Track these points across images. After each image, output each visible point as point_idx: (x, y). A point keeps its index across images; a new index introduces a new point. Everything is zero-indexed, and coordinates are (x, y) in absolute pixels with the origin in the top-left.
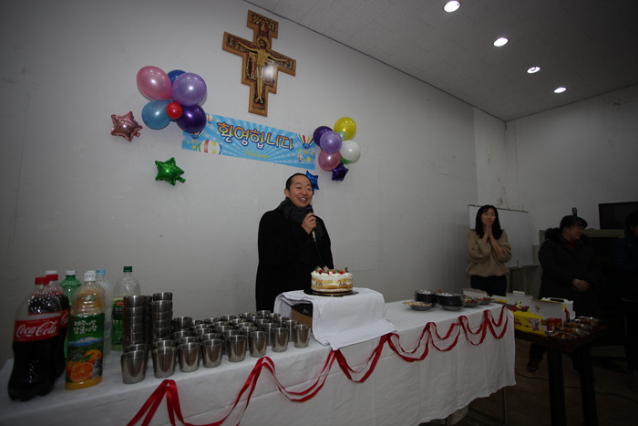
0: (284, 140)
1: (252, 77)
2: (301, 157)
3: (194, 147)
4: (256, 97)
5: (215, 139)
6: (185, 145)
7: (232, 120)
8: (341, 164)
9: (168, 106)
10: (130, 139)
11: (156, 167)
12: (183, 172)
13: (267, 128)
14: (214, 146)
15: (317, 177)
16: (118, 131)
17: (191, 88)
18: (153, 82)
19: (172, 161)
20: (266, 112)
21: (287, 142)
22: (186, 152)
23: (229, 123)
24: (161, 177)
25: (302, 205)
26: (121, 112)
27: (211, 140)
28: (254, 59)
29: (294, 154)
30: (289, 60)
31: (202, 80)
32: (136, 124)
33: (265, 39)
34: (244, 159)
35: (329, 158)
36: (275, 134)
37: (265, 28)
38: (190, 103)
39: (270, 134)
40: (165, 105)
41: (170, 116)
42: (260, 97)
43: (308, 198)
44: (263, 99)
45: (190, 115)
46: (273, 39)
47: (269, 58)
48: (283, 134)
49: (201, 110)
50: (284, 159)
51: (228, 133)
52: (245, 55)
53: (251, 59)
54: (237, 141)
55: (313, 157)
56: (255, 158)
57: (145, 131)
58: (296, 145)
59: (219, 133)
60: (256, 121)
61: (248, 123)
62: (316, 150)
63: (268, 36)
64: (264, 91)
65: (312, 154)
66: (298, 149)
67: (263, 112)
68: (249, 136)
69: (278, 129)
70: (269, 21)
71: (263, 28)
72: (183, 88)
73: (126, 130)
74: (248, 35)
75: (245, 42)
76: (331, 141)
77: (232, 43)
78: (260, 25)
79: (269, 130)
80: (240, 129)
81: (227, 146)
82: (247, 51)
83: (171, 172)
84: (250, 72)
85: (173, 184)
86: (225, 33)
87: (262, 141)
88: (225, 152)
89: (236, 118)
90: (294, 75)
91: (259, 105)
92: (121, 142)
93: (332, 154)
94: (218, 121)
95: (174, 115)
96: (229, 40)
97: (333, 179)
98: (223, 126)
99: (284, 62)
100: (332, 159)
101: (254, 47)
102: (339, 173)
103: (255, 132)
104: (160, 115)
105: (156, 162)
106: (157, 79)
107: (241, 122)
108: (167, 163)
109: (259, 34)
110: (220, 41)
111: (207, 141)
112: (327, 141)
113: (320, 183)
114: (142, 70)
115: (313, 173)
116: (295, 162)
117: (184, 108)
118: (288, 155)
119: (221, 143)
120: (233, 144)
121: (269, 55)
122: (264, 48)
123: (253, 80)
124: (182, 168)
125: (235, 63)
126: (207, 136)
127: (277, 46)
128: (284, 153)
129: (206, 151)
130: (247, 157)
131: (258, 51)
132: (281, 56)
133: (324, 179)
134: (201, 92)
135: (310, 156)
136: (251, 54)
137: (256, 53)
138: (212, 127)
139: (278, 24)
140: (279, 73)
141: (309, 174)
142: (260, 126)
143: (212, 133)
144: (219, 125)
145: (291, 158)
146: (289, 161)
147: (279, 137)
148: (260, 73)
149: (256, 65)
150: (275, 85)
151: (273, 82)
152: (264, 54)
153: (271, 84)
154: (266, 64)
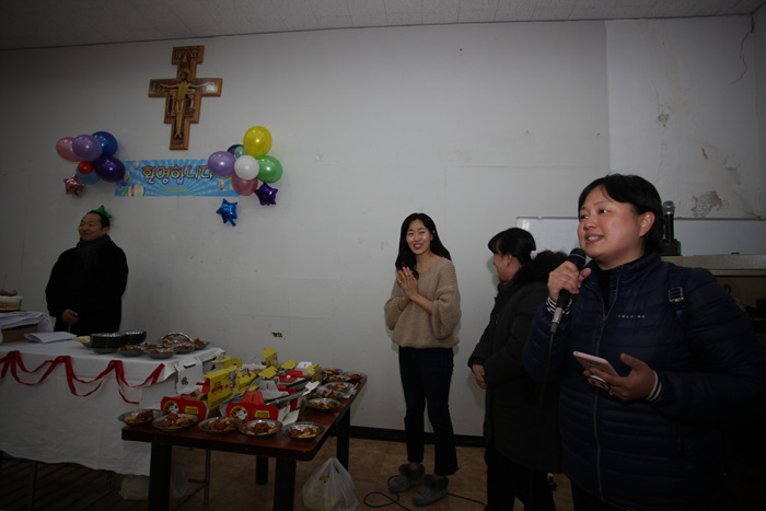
0: (204, 170)
2: (223, 184)
3: (123, 193)
5: (140, 182)
6: (118, 193)
7: (155, 161)
10: (79, 196)
13: (187, 161)
14: (139, 190)
15: (236, 204)
16: (69, 190)
20: (187, 145)
21: (208, 171)
22: (118, 198)
23: (153, 165)
27: (137, 184)
28: (174, 95)
29: (214, 183)
33: (187, 70)
34: (164, 197)
36: (195, 165)
37: (187, 58)
39: (190, 167)
42: (179, 132)
44: (182, 133)
45: (111, 169)
46: (198, 66)
47: (190, 88)
48: (203, 164)
50: (203, 190)
51: (151, 175)
53: (171, 97)
54: (158, 181)
56: (178, 194)
59: (143, 176)
60: (178, 156)
61: (170, 161)
63: (190, 66)
64: (183, 124)
68: (170, 173)
69: (199, 158)
70: (191, 49)
71: (185, 60)
72: (84, 147)
74: (171, 73)
78: (182, 57)
79: (190, 163)
80: (162, 168)
81: (150, 187)
82: (168, 90)
84: (171, 109)
86: (151, 80)
87: (182, 176)
89: (159, 159)
90: (220, 96)
91: (179, 141)
92: (72, 198)
94: (143, 165)
97: (262, 204)
98: (148, 169)
101: (176, 83)
103: (176, 169)
107: (163, 161)
110: (146, 90)
111: (133, 187)
114: (57, 146)
115: (231, 200)
116: (216, 191)
118: (208, 185)
120: (155, 184)
121: (190, 85)
122: (185, 79)
126: (134, 181)
127: (201, 72)
129: (133, 195)
130: (168, 194)
131: (179, 86)
136: (172, 92)
137: (177, 88)
138: (138, 173)
139: (203, 47)
140: (204, 99)
141: (225, 202)
142: (181, 161)
143: (138, 178)
144: (143, 169)
145: (212, 188)
146: (209, 191)
147: (199, 168)
148: (180, 108)
149: (176, 100)
150: (195, 114)
151: (193, 111)
152: (184, 86)
153: (191, 114)
154: (187, 96)
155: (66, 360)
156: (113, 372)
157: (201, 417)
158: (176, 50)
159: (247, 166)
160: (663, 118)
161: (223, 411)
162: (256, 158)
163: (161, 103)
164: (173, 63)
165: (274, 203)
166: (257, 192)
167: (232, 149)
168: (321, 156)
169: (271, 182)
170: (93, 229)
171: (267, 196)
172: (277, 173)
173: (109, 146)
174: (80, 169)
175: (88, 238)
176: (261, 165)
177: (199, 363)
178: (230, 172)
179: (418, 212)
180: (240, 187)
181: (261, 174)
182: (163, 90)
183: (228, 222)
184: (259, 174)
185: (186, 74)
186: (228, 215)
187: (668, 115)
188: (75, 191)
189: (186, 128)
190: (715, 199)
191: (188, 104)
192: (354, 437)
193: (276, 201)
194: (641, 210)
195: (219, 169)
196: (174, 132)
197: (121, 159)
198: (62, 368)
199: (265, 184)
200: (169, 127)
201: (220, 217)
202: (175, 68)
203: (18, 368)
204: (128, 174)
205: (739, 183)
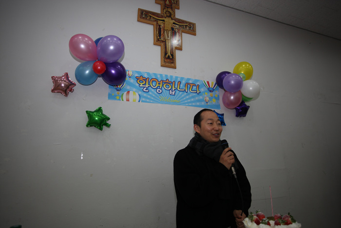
0: (191, 86)
1: (162, 39)
2: (208, 99)
3: (118, 97)
4: (166, 53)
5: (134, 90)
6: (111, 97)
7: (148, 74)
8: (243, 102)
9: (94, 64)
10: (66, 95)
11: (86, 116)
12: (109, 119)
13: (177, 77)
14: (134, 96)
15: (223, 115)
16: (57, 89)
17: (112, 48)
18: (82, 46)
19: (100, 110)
20: (175, 65)
21: (194, 88)
22: (112, 102)
23: (146, 76)
24: (91, 123)
25: (215, 139)
26: (59, 73)
27: (132, 92)
28: (162, 25)
29: (201, 97)
30: (190, 23)
31: (120, 40)
32: (71, 82)
33: (170, 10)
34: (160, 105)
35: (232, 98)
36: (183, 82)
37: (169, 3)
38: (111, 60)
39: (180, 82)
40: (92, 65)
41: (96, 72)
42: (169, 54)
43: (218, 133)
44: (172, 55)
45: (113, 72)
46: (176, 10)
47: (174, 23)
48: (191, 82)
49: (122, 66)
50: (193, 102)
51: (145, 84)
52: (155, 23)
53: (160, 26)
54: (153, 90)
55: (217, 99)
57: (78, 88)
58: (202, 90)
59: (138, 85)
60: (167, 72)
61: (161, 75)
62: (220, 93)
63: (172, 8)
64: (172, 49)
65: (216, 96)
66: (204, 92)
67: (173, 65)
68: (163, 85)
69: (186, 77)
71: (167, 2)
72: (105, 48)
73: (63, 88)
75: (154, 14)
76: (233, 82)
77: (144, 16)
79: (179, 79)
80: (154, 80)
81: (145, 95)
82: (156, 20)
83: (99, 119)
84: (160, 35)
85: (101, 129)
86: (139, 9)
87: (173, 88)
88: (144, 99)
89: (151, 72)
90: (195, 35)
92: (59, 97)
93: (235, 93)
94: (137, 75)
95: (99, 71)
96: (142, 14)
97: (237, 116)
99: (186, 26)
100: (235, 98)
101: (162, 17)
102: (242, 110)
103: (167, 82)
104: (89, 73)
105: (87, 112)
106: (85, 43)
107: (155, 74)
108: (95, 111)
109: (165, 7)
110: (135, 15)
111: (128, 92)
112: (229, 82)
113: (226, 120)
114: (73, 38)
115: (219, 111)
116: (203, 103)
117: (108, 65)
118: (197, 98)
119: (140, 93)
120: (150, 93)
121: (174, 21)
122: (170, 16)
123: (163, 41)
124: (108, 116)
125: (148, 30)
126: (128, 88)
127: (180, 14)
128: (193, 97)
129: (128, 100)
130: (162, 103)
131: (165, 20)
132: (183, 22)
133: (229, 116)
134: (120, 50)
135: (215, 98)
136: (160, 22)
137: (164, 21)
138: (132, 81)
142: (171, 77)
144: (137, 78)
145: (199, 101)
146: (198, 104)
147: (187, 84)
148: (168, 36)
149: (164, 30)
152: (169, 22)
154: (172, 29)
164: (156, 3)
185: (170, 13)
189: (174, 53)
191: (174, 34)
200: (159, 49)
202: (159, 6)
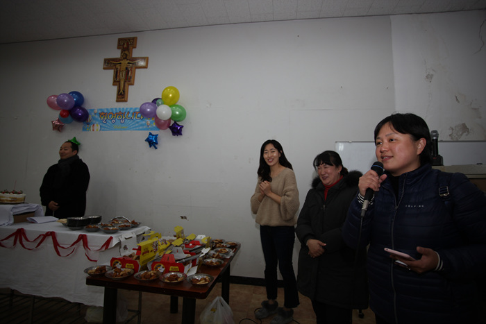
2: (149, 123)
3: (87, 129)
5: (98, 122)
6: (84, 129)
7: (107, 109)
14: (97, 127)
15: (157, 135)
16: (55, 128)
20: (127, 99)
23: (106, 111)
27: (96, 124)
28: (119, 68)
29: (144, 122)
33: (126, 52)
34: (113, 132)
36: (131, 111)
37: (127, 45)
39: (129, 112)
42: (122, 91)
44: (124, 91)
45: (80, 114)
46: (133, 50)
47: (129, 63)
48: (136, 110)
50: (137, 127)
51: (105, 118)
53: (117, 69)
54: (109, 121)
56: (121, 130)
59: (100, 119)
60: (122, 106)
61: (116, 109)
64: (124, 86)
68: (116, 117)
69: (134, 107)
70: (129, 39)
71: (125, 46)
72: (64, 101)
74: (117, 54)
78: (124, 44)
79: (128, 110)
80: (111, 114)
81: (104, 125)
82: (115, 65)
84: (117, 77)
86: (104, 59)
87: (124, 118)
88: (103, 129)
89: (109, 108)
90: (147, 68)
91: (122, 96)
92: (56, 133)
94: (100, 112)
97: (174, 135)
98: (103, 114)
103: (120, 114)
107: (112, 109)
110: (102, 65)
111: (94, 125)
115: (154, 133)
116: (145, 127)
118: (140, 124)
119: (101, 124)
120: (107, 123)
121: (128, 61)
122: (126, 58)
126: (94, 122)
127: (135, 53)
129: (93, 130)
130: (115, 130)
131: (122, 62)
136: (118, 66)
137: (120, 63)
138: (97, 116)
139: (136, 38)
140: (137, 70)
141: (150, 134)
142: (123, 109)
143: (96, 119)
144: (100, 114)
145: (142, 125)
146: (141, 128)
147: (134, 113)
148: (122, 76)
149: (120, 71)
150: (132, 80)
151: (131, 78)
152: (125, 62)
153: (129, 80)
154: (127, 68)
155: (52, 234)
156: (81, 242)
157: (136, 270)
158: (120, 40)
159: (164, 111)
160: (429, 77)
161: (149, 267)
162: (170, 106)
163: (111, 73)
164: (118, 48)
165: (181, 134)
166: (170, 128)
167: (155, 101)
168: (210, 105)
169: (179, 121)
170: (66, 152)
171: (176, 130)
172: (183, 115)
173: (79, 100)
174: (61, 115)
175: (64, 158)
176: (173, 111)
177: (134, 236)
178: (153, 115)
179: (271, 139)
180: (160, 124)
181: (173, 117)
182: (112, 65)
183: (153, 147)
184: (172, 116)
185: (126, 54)
186: (152, 142)
187: (432, 75)
188: (58, 128)
189: (126, 89)
190: (464, 128)
191: (127, 73)
192: (233, 282)
193: (183, 133)
194: (416, 137)
195: (147, 113)
196: (119, 91)
197: (86, 108)
198: (50, 239)
199: (175, 122)
200: (116, 88)
201: (147, 144)
202: (120, 51)
203: (23, 239)
204: (90, 117)
205: (480, 118)
